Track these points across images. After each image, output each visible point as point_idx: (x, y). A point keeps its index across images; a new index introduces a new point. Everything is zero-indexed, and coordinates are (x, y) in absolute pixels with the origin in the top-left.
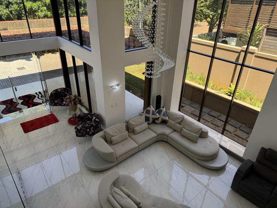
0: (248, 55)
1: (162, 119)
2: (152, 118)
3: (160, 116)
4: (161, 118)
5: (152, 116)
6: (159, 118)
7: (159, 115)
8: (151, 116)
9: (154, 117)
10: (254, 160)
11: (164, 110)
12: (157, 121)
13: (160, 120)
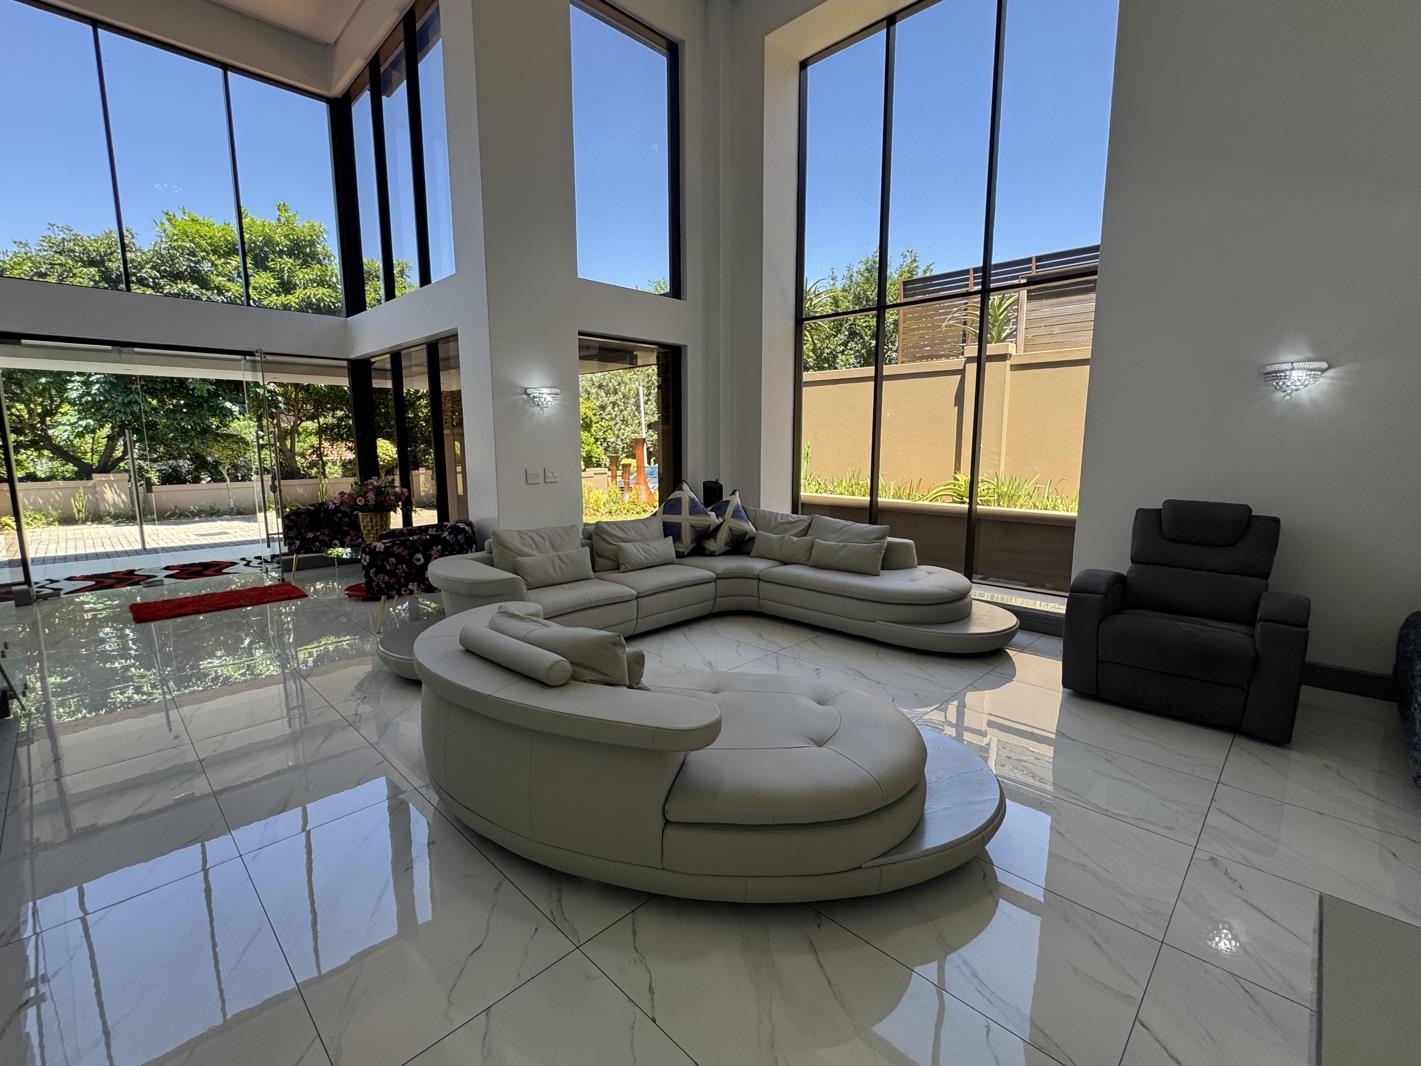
0: (990, 367)
1: (730, 529)
2: (692, 526)
3: (721, 520)
4: (727, 527)
5: (692, 517)
6: (719, 527)
7: (717, 516)
8: (685, 519)
9: (699, 520)
10: (1124, 566)
11: (737, 500)
12: (711, 545)
13: (723, 535)
